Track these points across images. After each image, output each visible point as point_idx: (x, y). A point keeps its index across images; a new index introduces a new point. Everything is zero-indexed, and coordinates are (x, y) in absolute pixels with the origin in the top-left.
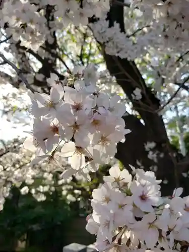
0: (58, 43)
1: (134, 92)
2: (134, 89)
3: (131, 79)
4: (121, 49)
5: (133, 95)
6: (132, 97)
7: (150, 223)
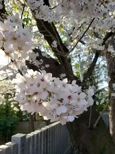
0: (6, 9)
1: (53, 43)
2: (53, 41)
3: (51, 35)
4: (45, 15)
5: (52, 45)
6: (52, 46)
7: (44, 89)
